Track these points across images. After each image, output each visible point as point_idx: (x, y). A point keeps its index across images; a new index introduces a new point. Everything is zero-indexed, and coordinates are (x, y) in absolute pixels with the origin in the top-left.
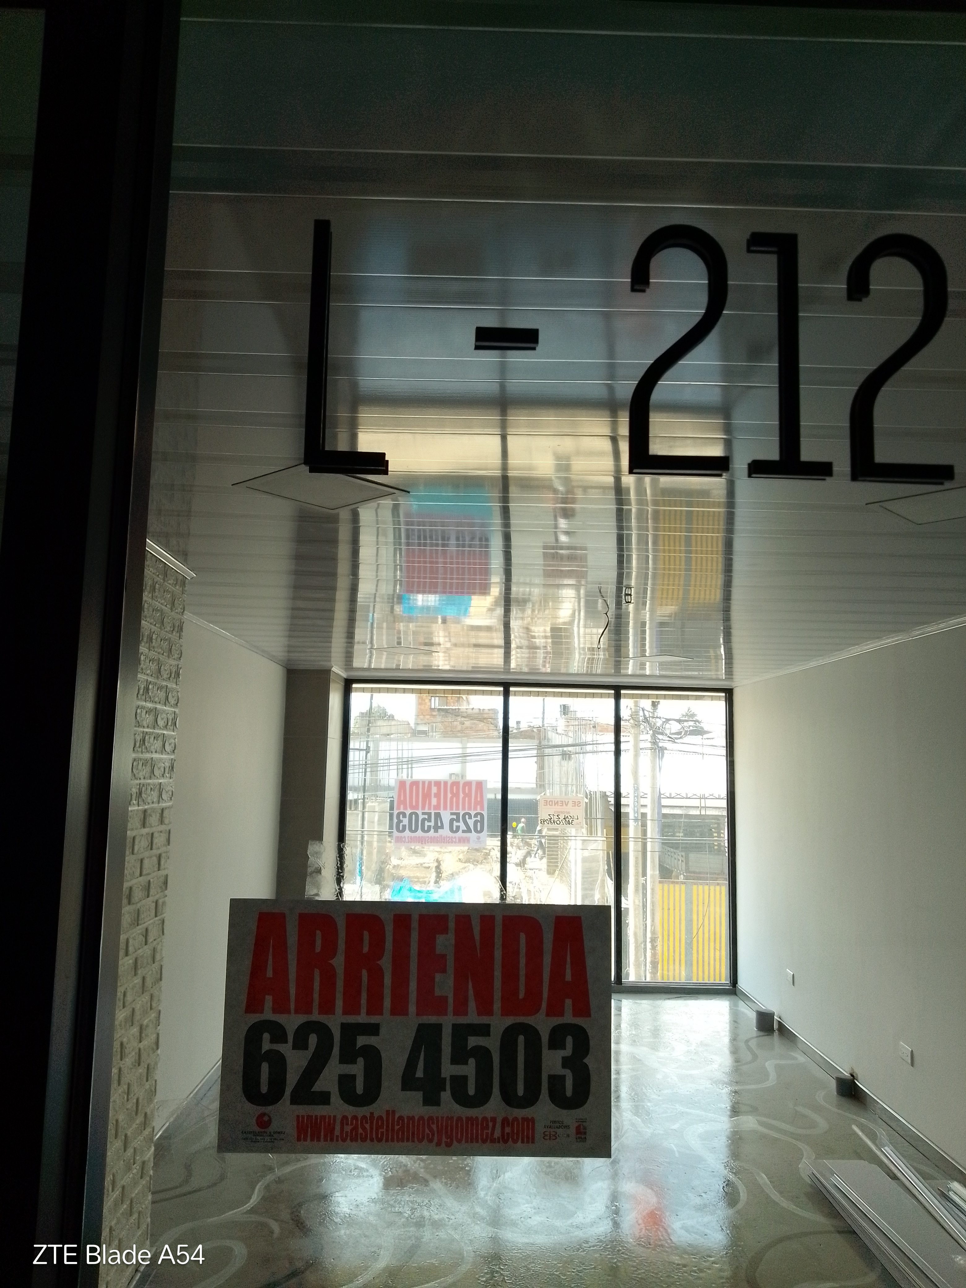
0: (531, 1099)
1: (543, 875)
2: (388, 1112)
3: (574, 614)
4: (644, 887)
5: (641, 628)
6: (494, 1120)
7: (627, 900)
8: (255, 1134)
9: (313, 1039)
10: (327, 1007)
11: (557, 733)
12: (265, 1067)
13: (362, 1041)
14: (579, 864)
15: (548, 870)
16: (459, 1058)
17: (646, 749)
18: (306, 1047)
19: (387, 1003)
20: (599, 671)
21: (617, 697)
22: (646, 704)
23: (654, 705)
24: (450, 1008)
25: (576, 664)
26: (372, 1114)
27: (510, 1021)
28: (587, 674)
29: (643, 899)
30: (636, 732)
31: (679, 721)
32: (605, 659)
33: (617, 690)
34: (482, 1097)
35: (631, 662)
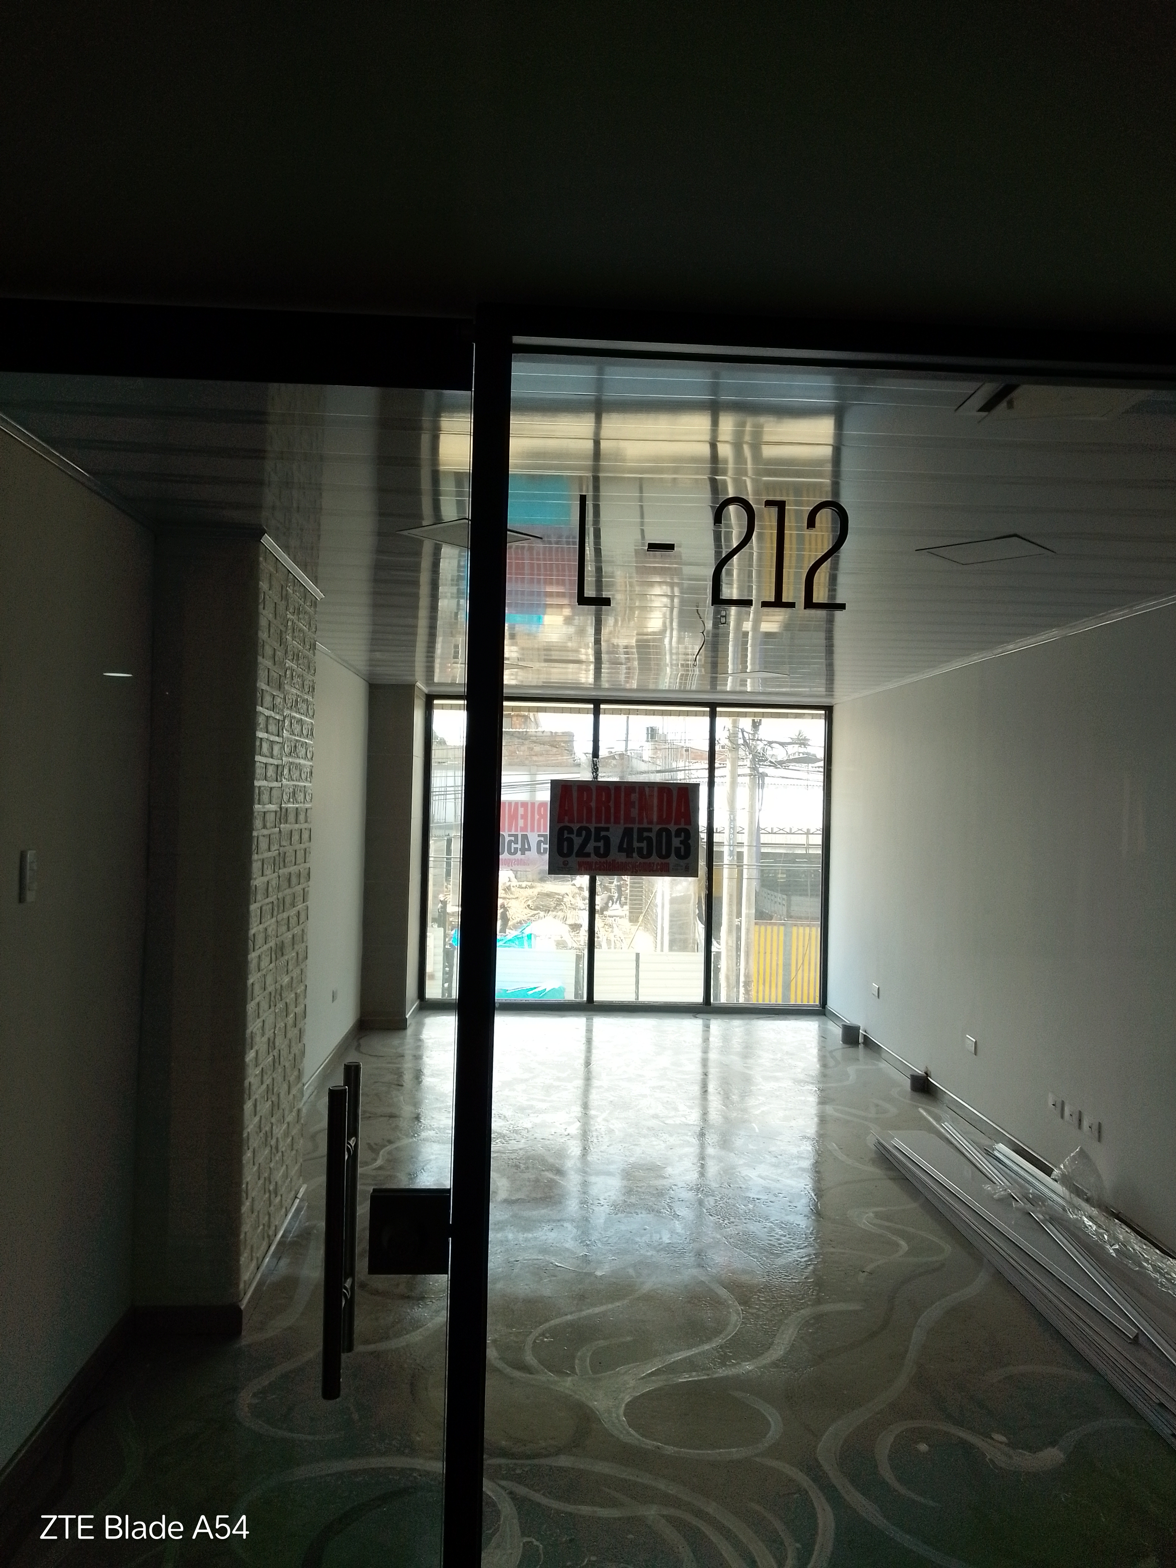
0: (668, 856)
1: (625, 922)
2: (613, 860)
3: (664, 623)
4: (739, 928)
5: (743, 638)
6: (653, 863)
7: (719, 943)
8: (562, 868)
9: (584, 833)
10: (589, 820)
11: (643, 761)
12: (566, 843)
13: (603, 833)
14: (667, 906)
15: (630, 918)
16: (640, 840)
17: (744, 775)
18: (581, 836)
19: (612, 820)
20: (694, 688)
21: (713, 716)
22: (746, 723)
23: (756, 726)
24: (637, 822)
25: (667, 680)
26: (607, 861)
27: (659, 827)
28: (680, 691)
29: (737, 942)
30: (734, 757)
31: (783, 744)
32: (699, 676)
33: (713, 708)
34: (649, 854)
35: (730, 679)
